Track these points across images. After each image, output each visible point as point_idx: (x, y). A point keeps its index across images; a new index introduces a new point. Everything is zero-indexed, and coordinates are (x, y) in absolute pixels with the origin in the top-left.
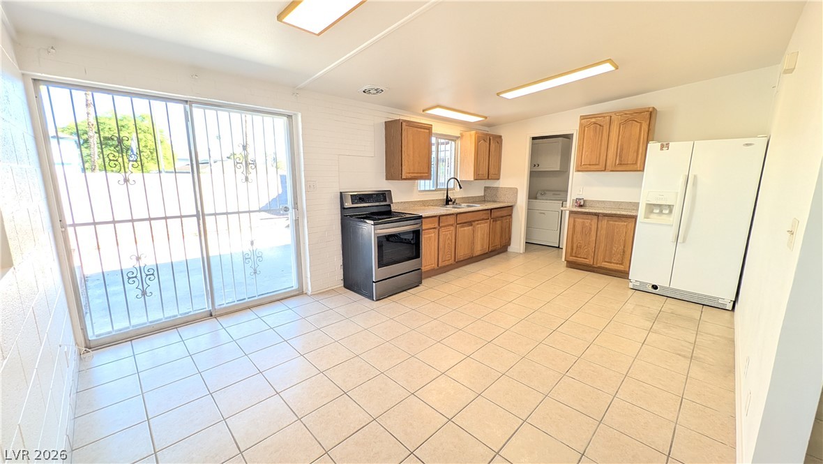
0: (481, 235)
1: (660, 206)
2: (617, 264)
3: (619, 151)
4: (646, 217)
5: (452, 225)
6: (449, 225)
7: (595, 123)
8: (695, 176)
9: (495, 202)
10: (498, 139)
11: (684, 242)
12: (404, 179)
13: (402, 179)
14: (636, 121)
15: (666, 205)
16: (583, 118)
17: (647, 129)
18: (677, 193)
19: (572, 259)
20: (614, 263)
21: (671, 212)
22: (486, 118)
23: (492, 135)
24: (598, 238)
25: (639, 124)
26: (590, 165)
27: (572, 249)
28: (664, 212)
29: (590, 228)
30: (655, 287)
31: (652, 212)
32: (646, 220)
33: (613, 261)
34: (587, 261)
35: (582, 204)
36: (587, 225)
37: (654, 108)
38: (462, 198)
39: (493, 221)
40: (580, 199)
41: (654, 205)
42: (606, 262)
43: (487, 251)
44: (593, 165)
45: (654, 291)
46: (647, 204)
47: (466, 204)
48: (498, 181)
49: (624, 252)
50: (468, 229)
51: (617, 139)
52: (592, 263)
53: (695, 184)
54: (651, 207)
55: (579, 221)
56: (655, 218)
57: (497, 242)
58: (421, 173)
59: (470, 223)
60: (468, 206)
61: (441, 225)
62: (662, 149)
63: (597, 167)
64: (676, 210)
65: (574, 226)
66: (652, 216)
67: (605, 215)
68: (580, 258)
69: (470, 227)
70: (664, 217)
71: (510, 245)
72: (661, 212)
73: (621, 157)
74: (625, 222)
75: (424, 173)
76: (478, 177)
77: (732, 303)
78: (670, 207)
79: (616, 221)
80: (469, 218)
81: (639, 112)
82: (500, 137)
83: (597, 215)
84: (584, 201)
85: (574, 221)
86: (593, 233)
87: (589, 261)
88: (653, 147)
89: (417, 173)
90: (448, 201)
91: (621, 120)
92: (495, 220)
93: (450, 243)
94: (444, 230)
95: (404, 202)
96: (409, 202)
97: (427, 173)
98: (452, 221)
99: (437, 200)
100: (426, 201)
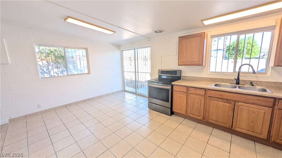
0: (250, 117)
5: (202, 96)
59: (228, 101)
61: (190, 92)
75: (195, 62)
80: (226, 96)
93: (199, 106)
94: (196, 97)
95: (194, 77)
96: (198, 77)
97: (198, 62)
98: (202, 92)
99: (227, 79)
100: (214, 78)
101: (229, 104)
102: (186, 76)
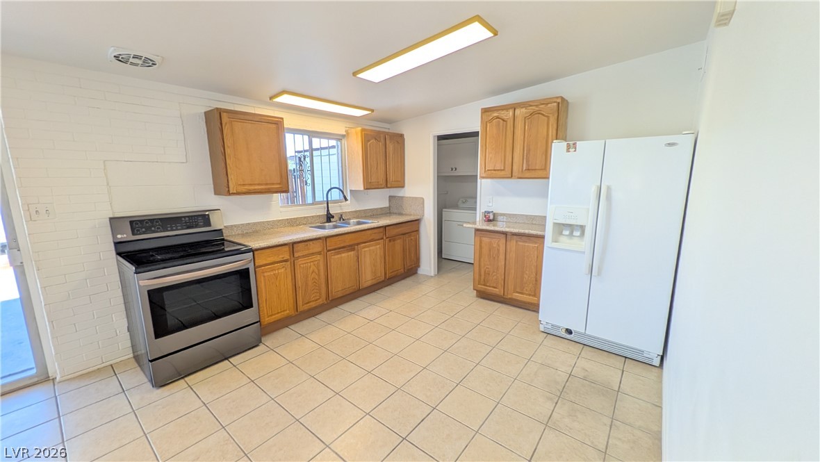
0: (371, 260)
1: (570, 226)
2: (530, 295)
3: (525, 152)
4: (555, 241)
5: (319, 253)
6: (313, 254)
7: (498, 117)
8: (609, 188)
9: (400, 214)
10: (399, 139)
11: (598, 275)
12: (234, 194)
13: (229, 193)
14: (543, 115)
15: (577, 226)
16: (485, 111)
17: (555, 126)
18: (588, 209)
19: (481, 287)
20: (527, 295)
21: (583, 234)
22: (373, 111)
23: (388, 133)
24: (507, 262)
25: (546, 118)
26: (495, 170)
27: (480, 275)
28: (574, 234)
29: (498, 250)
30: (569, 332)
31: (561, 233)
32: (555, 245)
33: (525, 292)
34: (496, 291)
35: (491, 218)
36: (495, 246)
37: (562, 98)
38: (356, 212)
39: (390, 241)
40: (489, 212)
41: (563, 225)
42: (517, 292)
43: (383, 278)
44: (498, 170)
45: (568, 336)
46: (555, 224)
47: (355, 220)
48: (403, 189)
49: (536, 281)
50: (347, 256)
51: (523, 137)
52: (502, 294)
53: (609, 198)
54: (560, 227)
55: (486, 240)
56: (565, 242)
57: (398, 266)
58: (267, 184)
59: (351, 248)
60: (359, 223)
61: (296, 255)
62: (568, 150)
63: (503, 173)
64: (588, 232)
65: (481, 246)
66: (562, 239)
67: (514, 234)
68: (490, 286)
69: (352, 253)
70: (576, 240)
71: (419, 266)
72: (571, 234)
73: (527, 161)
74: (536, 243)
75: (273, 184)
76: (369, 186)
77: (659, 358)
78: (582, 228)
79: (526, 242)
80: (348, 241)
81: (546, 102)
82: (402, 136)
83: (505, 234)
84: (494, 215)
85: (481, 242)
86: (502, 257)
87: (498, 291)
88: (558, 147)
89: (259, 184)
90: (329, 217)
91: (526, 113)
92: (392, 239)
93: (317, 277)
94: (304, 262)
95: (254, 224)
96: (263, 222)
97: (279, 184)
98: (317, 247)
99: (313, 216)
100: (294, 219)
101: (352, 252)
102: (232, 226)
